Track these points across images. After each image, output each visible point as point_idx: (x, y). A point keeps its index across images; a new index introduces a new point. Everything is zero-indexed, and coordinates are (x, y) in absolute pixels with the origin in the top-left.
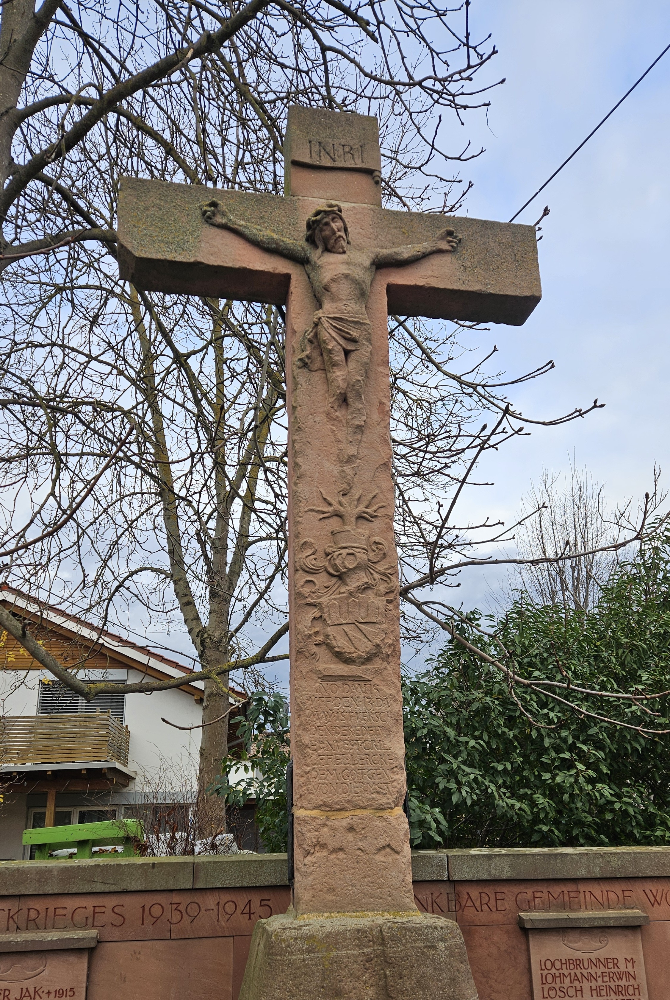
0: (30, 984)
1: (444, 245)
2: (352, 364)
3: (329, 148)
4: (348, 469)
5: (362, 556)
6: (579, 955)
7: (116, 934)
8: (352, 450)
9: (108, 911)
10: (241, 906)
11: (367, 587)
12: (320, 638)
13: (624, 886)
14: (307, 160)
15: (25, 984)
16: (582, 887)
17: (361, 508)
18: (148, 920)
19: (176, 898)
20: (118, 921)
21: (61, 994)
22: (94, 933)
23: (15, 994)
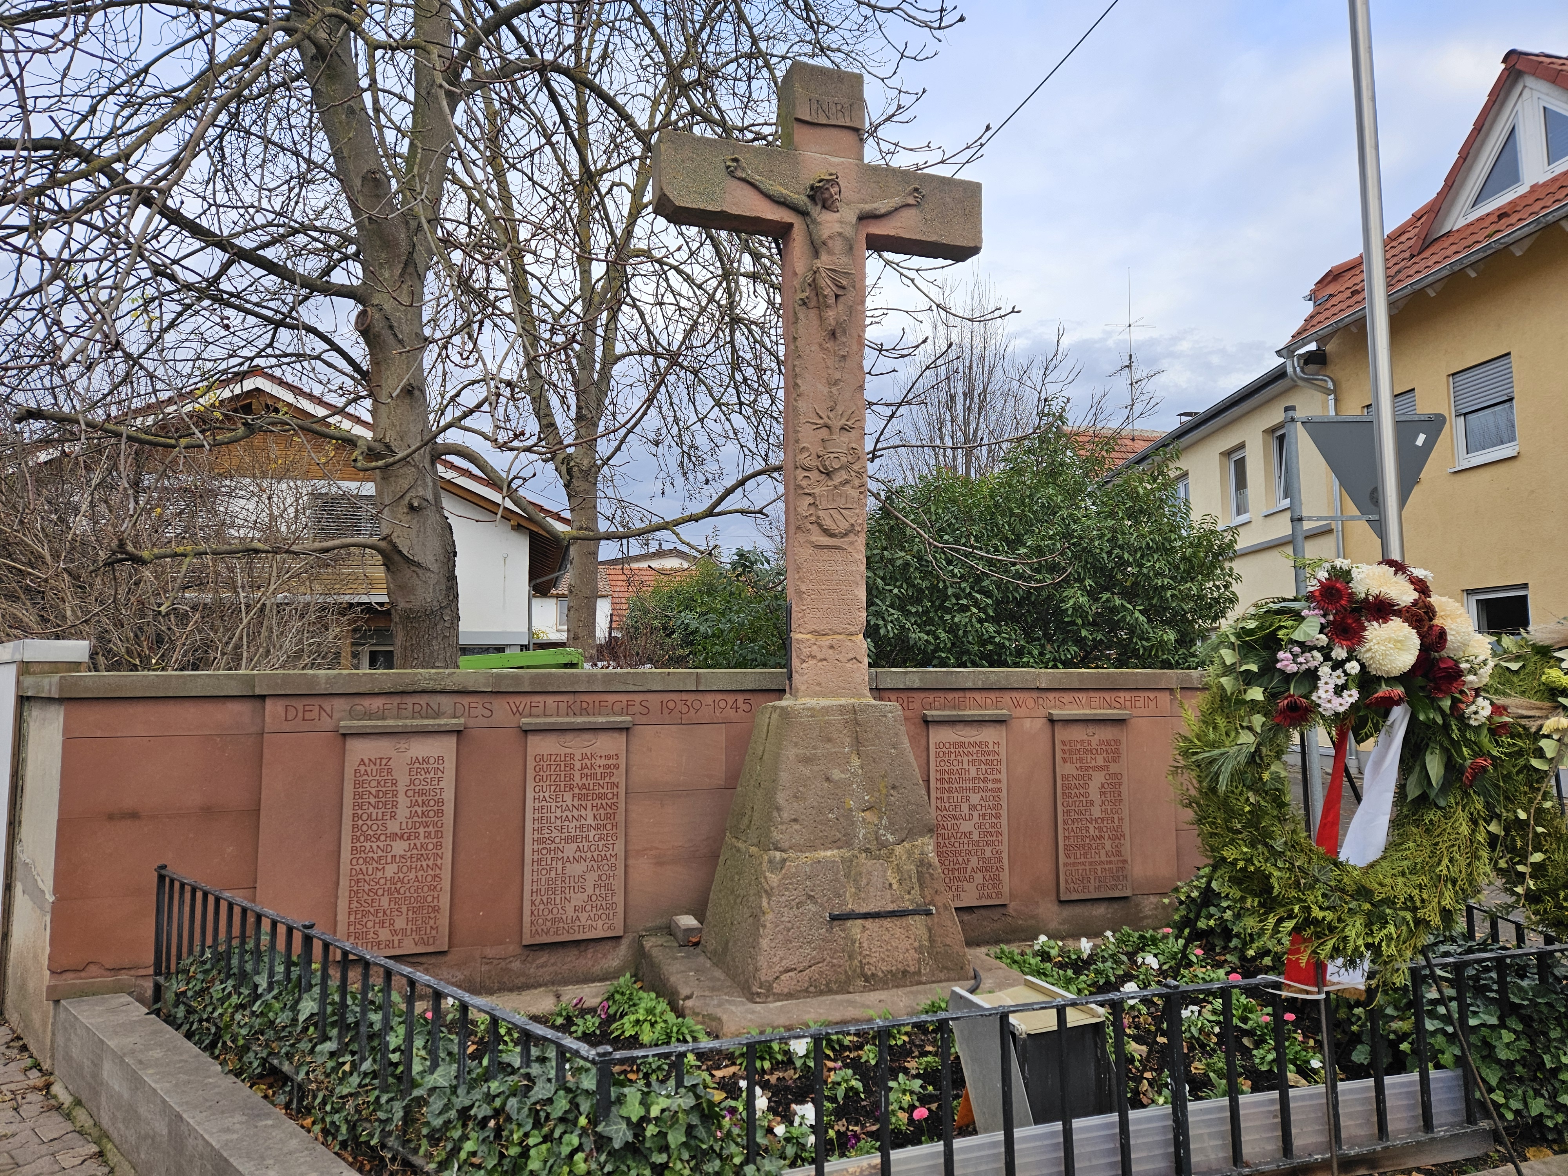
0: (588, 751)
1: (911, 201)
2: (841, 307)
3: (825, 107)
4: (834, 390)
5: (844, 459)
6: (962, 739)
7: (644, 720)
8: (838, 375)
9: (637, 704)
10: (730, 703)
11: (847, 482)
12: (813, 518)
13: (997, 694)
14: (807, 118)
15: (584, 751)
16: (968, 695)
17: (843, 421)
18: (666, 711)
19: (684, 696)
20: (645, 711)
21: (609, 757)
22: (629, 718)
23: (578, 757)
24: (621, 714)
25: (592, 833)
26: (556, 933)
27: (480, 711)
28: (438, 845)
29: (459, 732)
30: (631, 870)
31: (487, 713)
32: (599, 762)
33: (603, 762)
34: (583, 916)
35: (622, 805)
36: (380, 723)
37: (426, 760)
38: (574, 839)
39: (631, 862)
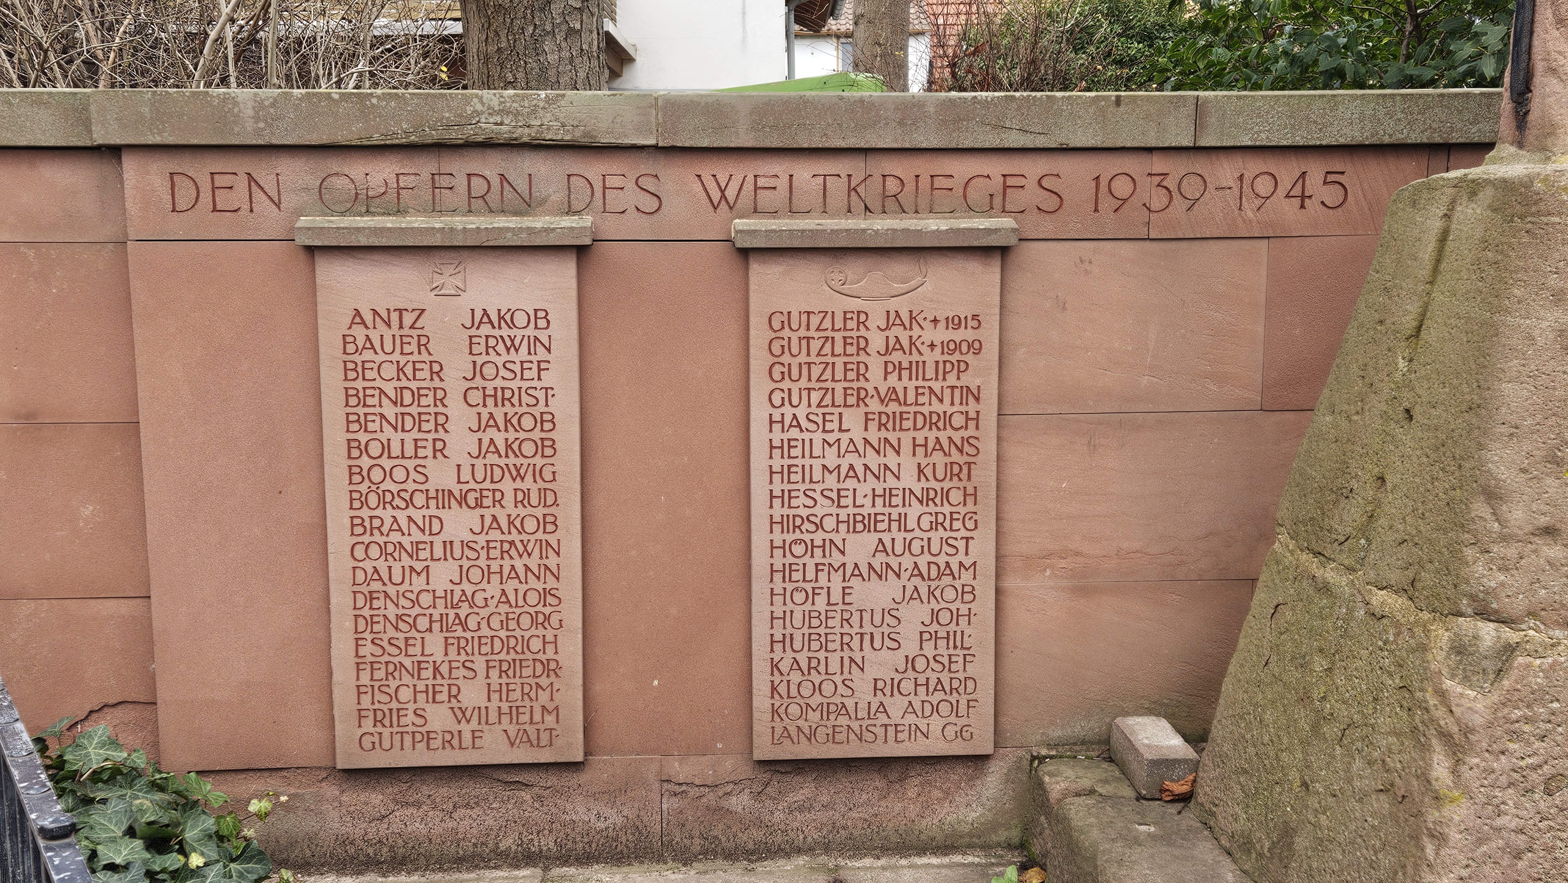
0: (902, 305)
7: (1047, 226)
9: (1031, 183)
10: (1286, 183)
15: (893, 305)
18: (1108, 203)
19: (1159, 164)
20: (1051, 203)
21: (955, 323)
22: (1007, 222)
23: (877, 320)
24: (989, 211)
25: (914, 510)
26: (832, 738)
27: (631, 197)
28: (550, 523)
29: (581, 251)
30: (1010, 603)
31: (650, 204)
32: (930, 334)
33: (941, 335)
34: (896, 706)
35: (989, 446)
36: (390, 222)
37: (506, 319)
38: (870, 524)
39: (1011, 583)
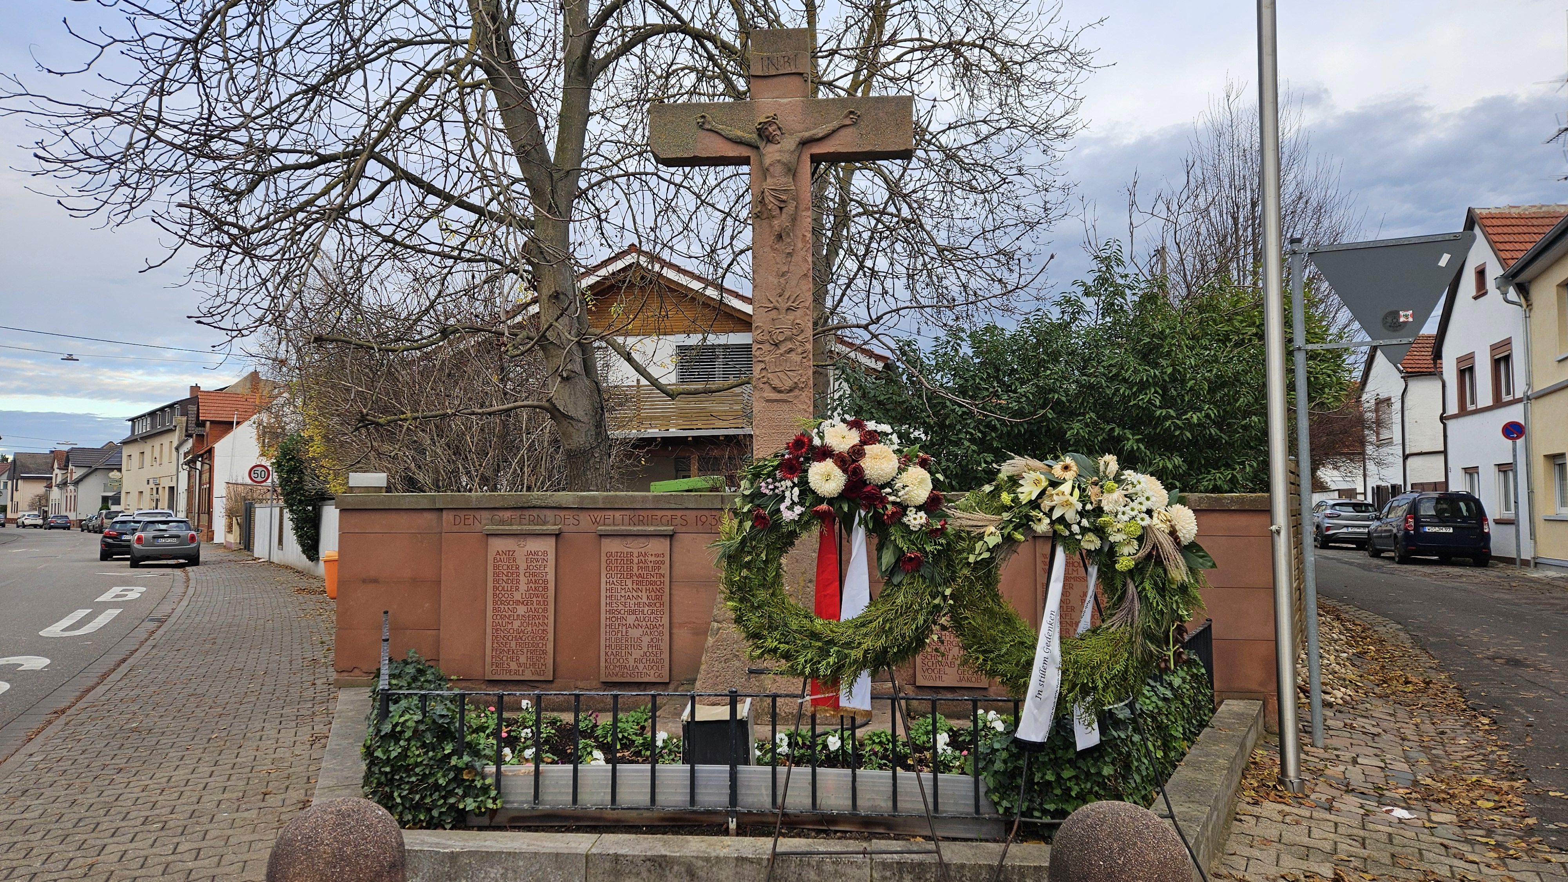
0: (643, 550)
1: (847, 122)
2: (784, 215)
3: (775, 61)
4: (782, 280)
7: (684, 529)
8: (785, 269)
9: (679, 517)
14: (760, 74)
15: (640, 551)
17: (789, 303)
18: (699, 523)
19: (714, 513)
20: (684, 523)
21: (657, 555)
22: (672, 528)
23: (636, 554)
24: (668, 525)
25: (647, 608)
26: (622, 676)
27: (572, 521)
28: (545, 610)
29: (557, 535)
30: (675, 637)
31: (576, 522)
32: (650, 559)
33: (653, 559)
34: (641, 666)
35: (667, 591)
36: (507, 528)
37: (536, 553)
38: (634, 612)
39: (675, 631)
